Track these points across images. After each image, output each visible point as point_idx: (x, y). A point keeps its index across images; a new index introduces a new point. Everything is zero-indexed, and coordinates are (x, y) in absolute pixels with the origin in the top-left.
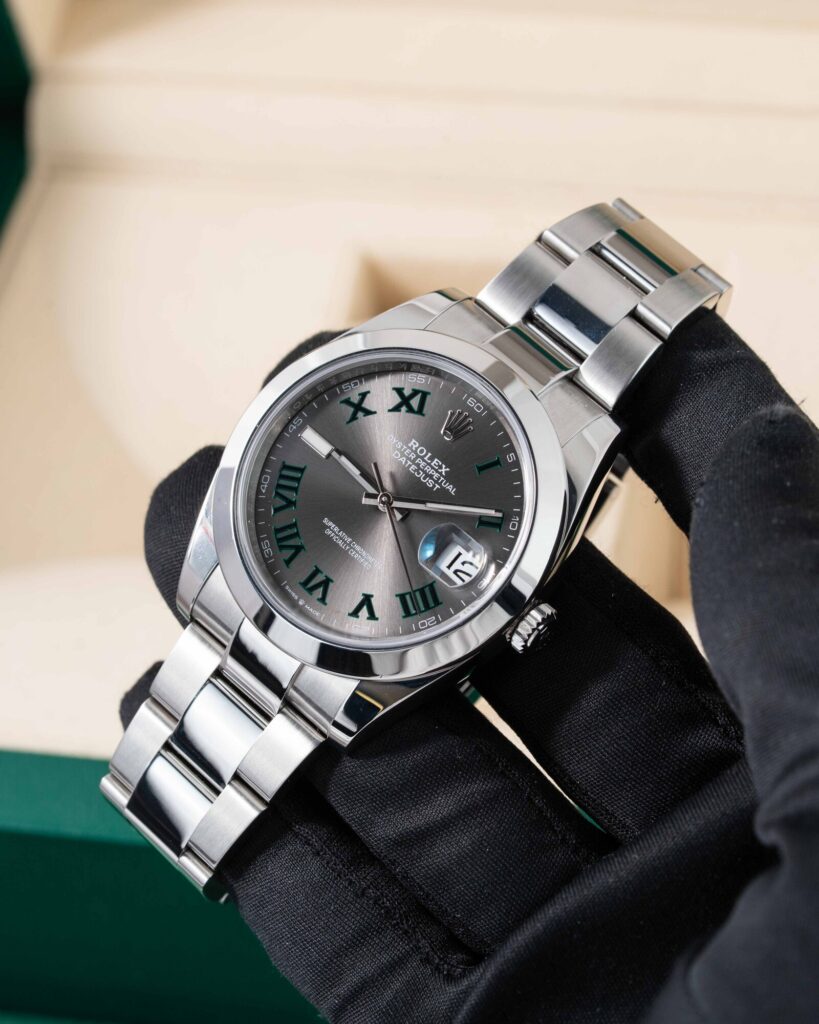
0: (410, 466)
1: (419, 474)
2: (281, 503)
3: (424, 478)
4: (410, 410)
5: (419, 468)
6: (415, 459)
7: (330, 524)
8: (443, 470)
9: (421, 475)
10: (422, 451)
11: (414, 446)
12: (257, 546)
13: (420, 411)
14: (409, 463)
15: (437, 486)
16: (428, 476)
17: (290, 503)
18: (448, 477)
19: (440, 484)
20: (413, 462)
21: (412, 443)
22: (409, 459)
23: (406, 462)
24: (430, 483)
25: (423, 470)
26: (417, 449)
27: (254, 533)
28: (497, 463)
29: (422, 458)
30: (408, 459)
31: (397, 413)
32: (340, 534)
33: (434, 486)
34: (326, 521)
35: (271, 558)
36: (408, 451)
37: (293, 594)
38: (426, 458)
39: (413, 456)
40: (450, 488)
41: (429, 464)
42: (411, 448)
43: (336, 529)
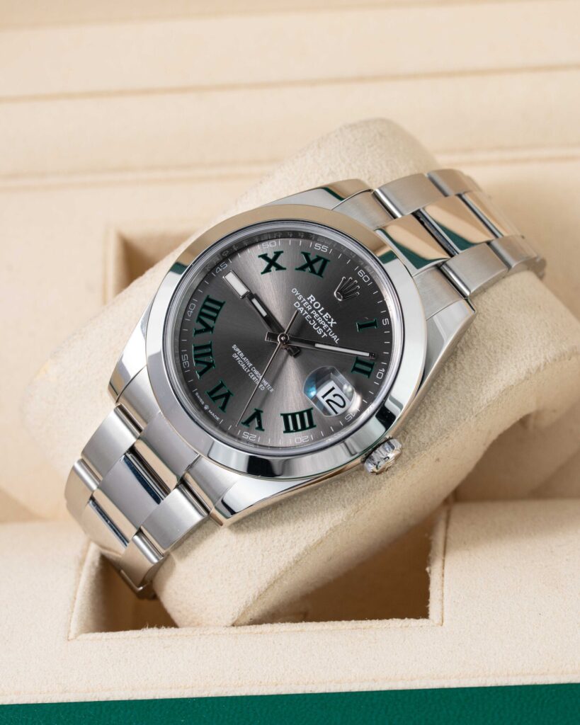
0: (306, 315)
1: (312, 322)
2: (201, 327)
3: (316, 327)
4: (313, 271)
5: (313, 318)
6: (311, 310)
7: (238, 350)
8: (332, 323)
9: (314, 324)
10: (317, 305)
11: (312, 300)
12: (178, 358)
13: (320, 274)
14: (306, 312)
15: (325, 334)
16: (318, 325)
17: (209, 329)
18: (335, 329)
19: (327, 333)
20: (309, 312)
21: (310, 298)
22: (307, 310)
23: (303, 312)
24: (320, 331)
25: (315, 320)
26: (313, 302)
27: (177, 347)
28: (374, 324)
29: (317, 310)
30: (305, 309)
31: (301, 272)
32: (244, 359)
33: (323, 334)
34: (234, 347)
35: (187, 369)
36: (306, 303)
37: (201, 400)
38: (319, 311)
39: (309, 308)
40: (335, 337)
41: (321, 316)
42: (309, 301)
43: (242, 355)
